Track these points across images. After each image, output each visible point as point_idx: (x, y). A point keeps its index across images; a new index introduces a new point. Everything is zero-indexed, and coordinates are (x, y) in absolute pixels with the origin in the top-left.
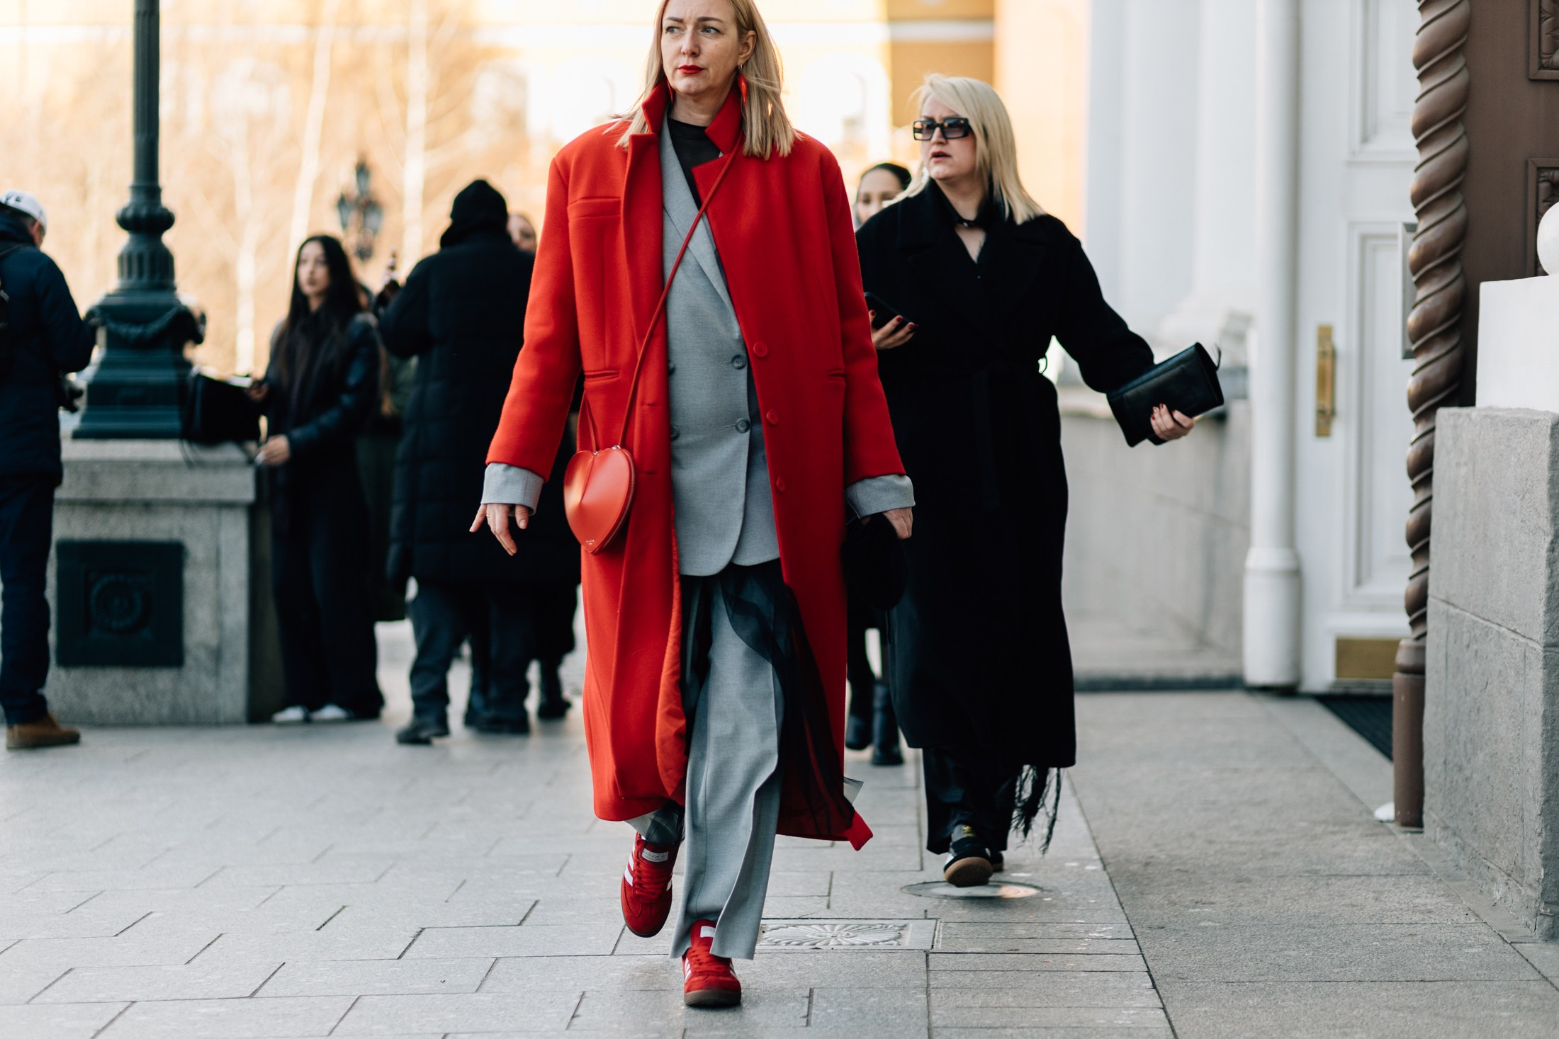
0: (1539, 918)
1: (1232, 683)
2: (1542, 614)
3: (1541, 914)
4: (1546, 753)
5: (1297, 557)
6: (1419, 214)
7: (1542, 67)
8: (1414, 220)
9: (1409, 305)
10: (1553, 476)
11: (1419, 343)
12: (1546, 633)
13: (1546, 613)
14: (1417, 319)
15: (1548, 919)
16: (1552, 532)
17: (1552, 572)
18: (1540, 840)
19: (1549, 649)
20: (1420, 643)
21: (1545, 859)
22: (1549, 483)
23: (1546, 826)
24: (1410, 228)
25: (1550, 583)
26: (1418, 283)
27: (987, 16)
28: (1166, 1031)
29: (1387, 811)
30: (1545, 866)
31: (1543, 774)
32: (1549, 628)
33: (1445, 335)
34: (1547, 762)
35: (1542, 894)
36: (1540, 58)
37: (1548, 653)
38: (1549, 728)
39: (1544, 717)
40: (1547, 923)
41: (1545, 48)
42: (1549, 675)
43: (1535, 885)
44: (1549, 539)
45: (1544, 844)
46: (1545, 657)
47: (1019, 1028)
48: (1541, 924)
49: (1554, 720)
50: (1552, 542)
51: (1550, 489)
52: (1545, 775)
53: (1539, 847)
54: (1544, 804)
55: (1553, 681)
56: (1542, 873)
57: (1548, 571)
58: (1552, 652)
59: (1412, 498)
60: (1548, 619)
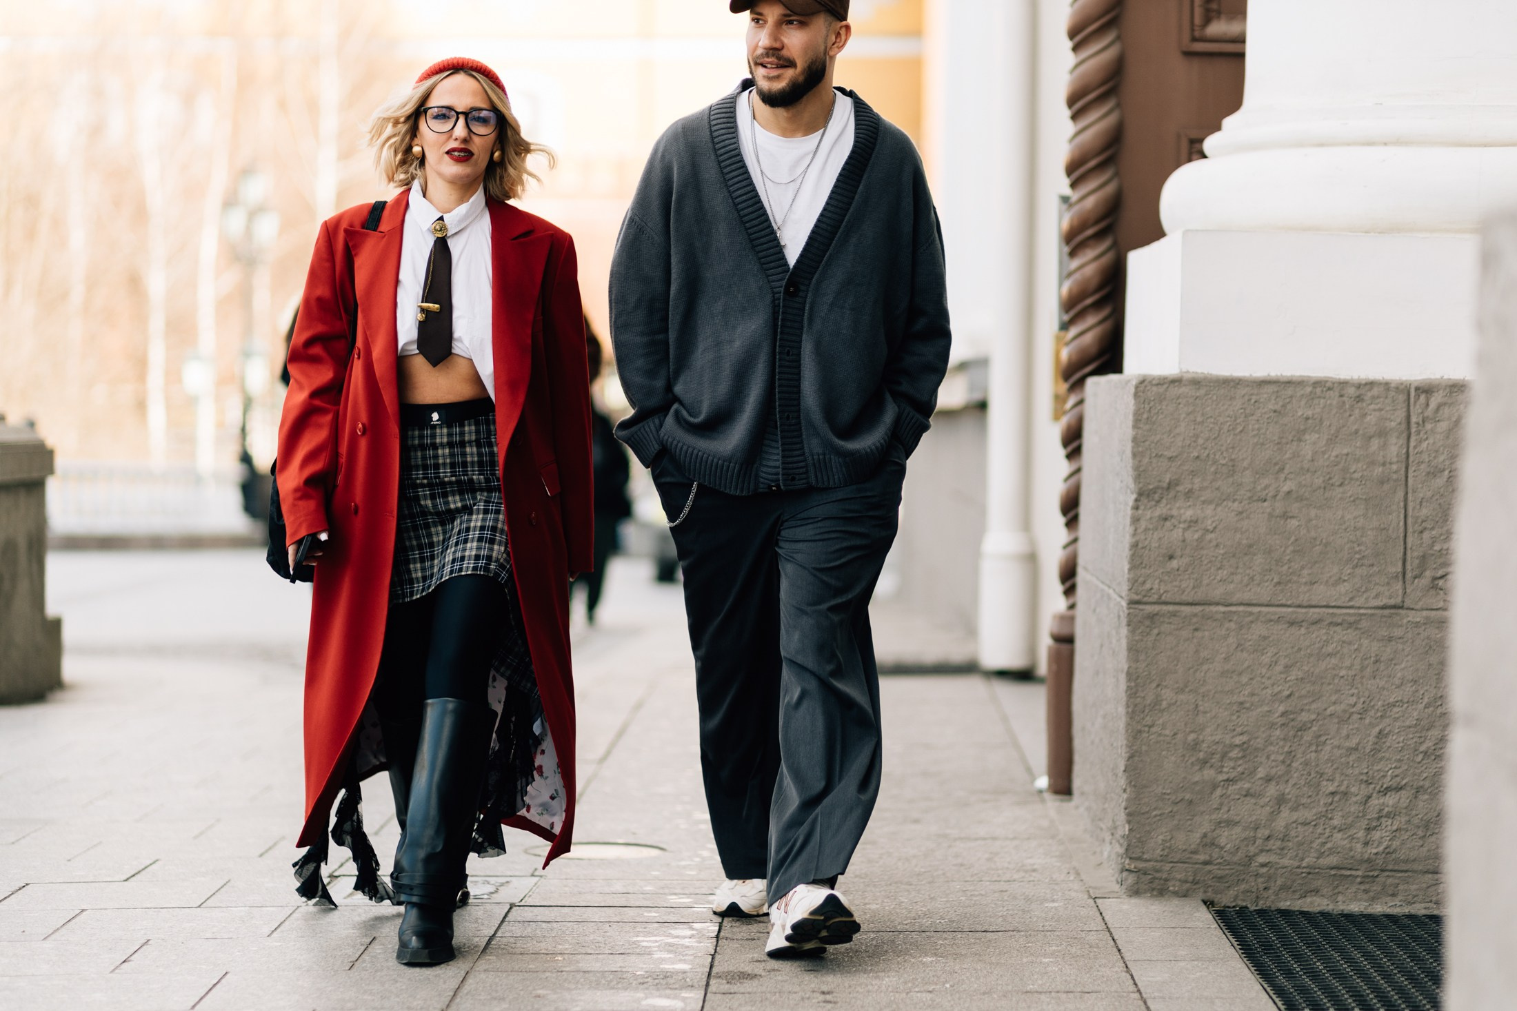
0: (1125, 874)
1: (969, 668)
2: (1126, 571)
3: (1127, 870)
4: (1130, 710)
5: (1032, 542)
6: (1073, 185)
7: (1194, 39)
8: (1067, 191)
9: (1064, 276)
10: (1137, 434)
11: (1073, 313)
12: (1130, 590)
13: (1130, 570)
14: (1070, 291)
15: (1133, 875)
16: (1137, 490)
17: (1136, 530)
18: (1125, 796)
19: (1133, 606)
20: (1070, 613)
21: (1129, 815)
22: (1133, 441)
23: (1131, 782)
24: (1065, 199)
25: (1134, 540)
26: (1072, 254)
27: (916, 32)
28: (702, 974)
29: (1043, 782)
30: (1129, 822)
31: (1127, 731)
32: (1133, 585)
33: (1097, 305)
34: (1131, 718)
35: (1127, 850)
36: (1193, 30)
37: (1132, 611)
38: (1133, 684)
39: (1129, 674)
40: (1131, 879)
41: (1198, 21)
42: (1133, 632)
43: (1122, 841)
44: (1134, 496)
45: (1128, 800)
46: (1129, 614)
47: (558, 972)
48: (1126, 879)
49: (1138, 676)
50: (1136, 500)
51: (1133, 447)
52: (1130, 731)
53: (1124, 804)
54: (1128, 760)
55: (1137, 638)
56: (1127, 829)
57: (1133, 528)
58: (1136, 609)
59: (1065, 467)
60: (1132, 576)
